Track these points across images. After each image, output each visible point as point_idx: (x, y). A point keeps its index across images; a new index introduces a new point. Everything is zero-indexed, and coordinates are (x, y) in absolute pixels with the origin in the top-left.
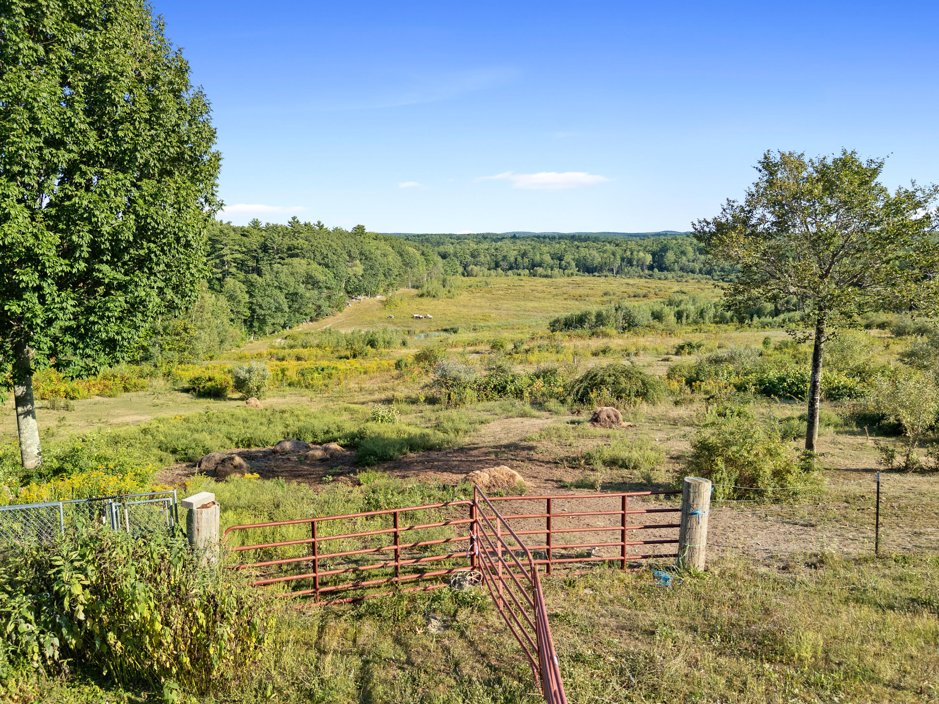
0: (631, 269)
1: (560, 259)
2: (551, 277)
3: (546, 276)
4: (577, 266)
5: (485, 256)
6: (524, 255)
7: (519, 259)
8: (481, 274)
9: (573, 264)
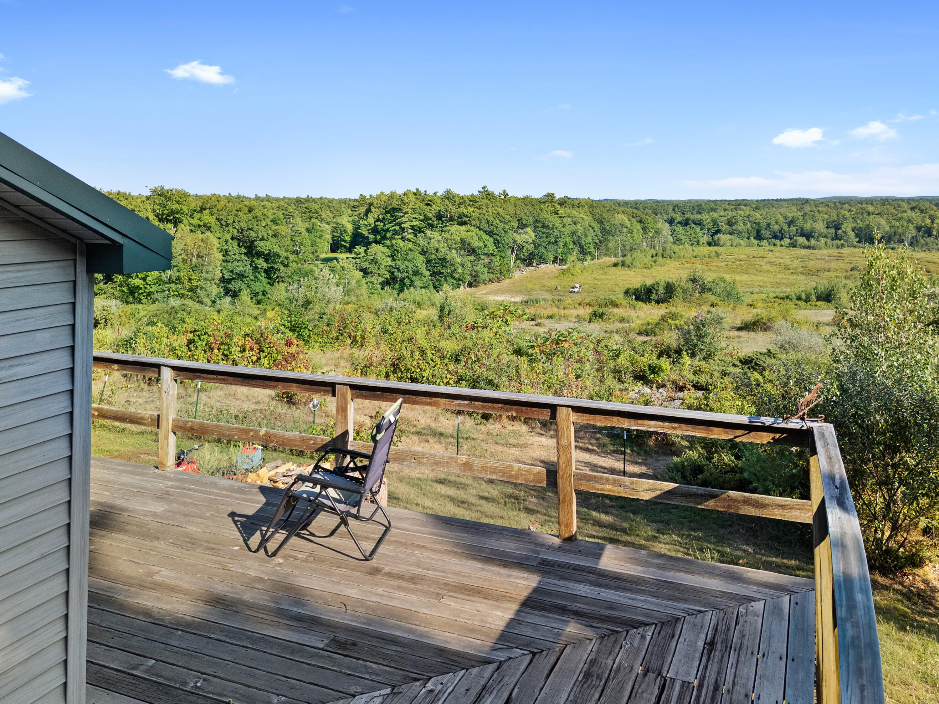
0: (929, 240)
1: (837, 228)
2: (814, 248)
3: (809, 247)
4: (857, 235)
5: (745, 224)
6: (791, 223)
7: (785, 227)
8: (729, 243)
9: (853, 234)
